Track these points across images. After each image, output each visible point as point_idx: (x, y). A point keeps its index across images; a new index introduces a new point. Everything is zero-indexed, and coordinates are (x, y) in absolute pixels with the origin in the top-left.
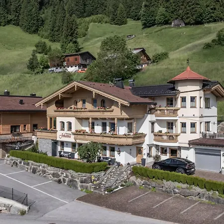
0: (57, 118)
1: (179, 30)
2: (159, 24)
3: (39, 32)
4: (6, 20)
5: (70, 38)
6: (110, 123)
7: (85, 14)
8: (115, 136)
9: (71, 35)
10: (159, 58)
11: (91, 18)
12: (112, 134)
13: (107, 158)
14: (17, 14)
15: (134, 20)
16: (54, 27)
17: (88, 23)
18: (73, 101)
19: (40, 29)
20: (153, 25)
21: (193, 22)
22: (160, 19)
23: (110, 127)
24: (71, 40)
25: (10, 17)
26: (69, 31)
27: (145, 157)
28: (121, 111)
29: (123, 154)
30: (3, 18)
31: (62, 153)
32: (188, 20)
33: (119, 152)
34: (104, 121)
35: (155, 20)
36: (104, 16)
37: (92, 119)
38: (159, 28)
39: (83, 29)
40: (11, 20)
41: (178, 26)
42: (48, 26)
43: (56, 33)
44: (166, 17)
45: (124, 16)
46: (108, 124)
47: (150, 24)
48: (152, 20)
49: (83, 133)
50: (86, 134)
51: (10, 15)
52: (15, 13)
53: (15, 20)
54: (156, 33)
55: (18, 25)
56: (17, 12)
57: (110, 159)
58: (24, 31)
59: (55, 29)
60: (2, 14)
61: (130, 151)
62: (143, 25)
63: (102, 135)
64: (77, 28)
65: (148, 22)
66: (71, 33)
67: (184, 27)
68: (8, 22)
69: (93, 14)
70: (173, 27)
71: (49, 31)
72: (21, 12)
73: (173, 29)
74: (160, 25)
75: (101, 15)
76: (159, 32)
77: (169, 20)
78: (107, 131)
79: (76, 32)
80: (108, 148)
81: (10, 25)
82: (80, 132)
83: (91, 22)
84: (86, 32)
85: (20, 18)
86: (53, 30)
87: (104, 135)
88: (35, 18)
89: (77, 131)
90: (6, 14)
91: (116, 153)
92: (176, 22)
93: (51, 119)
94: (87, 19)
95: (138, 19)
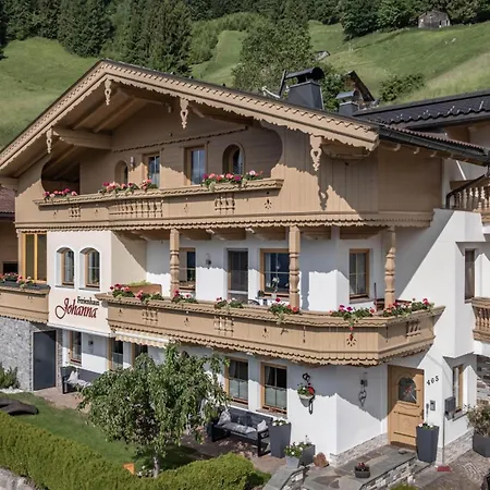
0: (49, 234)
1: (439, 36)
2: (385, 26)
3: (102, 52)
4: (27, 26)
5: (171, 58)
6: (264, 253)
7: (210, 12)
8: (289, 318)
9: (175, 51)
10: (399, 89)
11: (223, 20)
12: (274, 309)
13: (249, 419)
14: (54, 12)
15: (325, 23)
16: (135, 40)
17: (217, 30)
18: (111, 163)
19: (104, 46)
20: (370, 31)
21: (474, 15)
22: (388, 15)
23: (263, 271)
24: (173, 64)
25: (36, 19)
26: (168, 41)
27: (434, 418)
28: (323, 189)
29: (327, 404)
30: (19, 21)
31: (73, 378)
32: (460, 11)
33: (309, 394)
34: (238, 245)
35: (376, 17)
36: (253, 15)
37: (183, 233)
38: (387, 35)
39: (204, 43)
40: (39, 26)
41: (433, 26)
42: (122, 38)
43: (142, 54)
44: (403, 9)
45: (302, 13)
46: (254, 257)
47: (365, 27)
48: (369, 18)
49: (142, 298)
50: (152, 303)
51: (37, 14)
52: (48, 10)
53: (47, 26)
54: (381, 46)
55: (55, 37)
56: (53, 8)
57: (262, 426)
58: (68, 50)
59: (138, 45)
60: (19, 12)
61: (359, 388)
62: (346, 32)
63: (224, 310)
64: (187, 34)
65: (360, 22)
66: (174, 48)
67: (449, 28)
68: (31, 29)
69: (227, 12)
70: (421, 29)
71: (125, 49)
72: (61, 7)
73: (422, 33)
74: (389, 28)
75: (246, 13)
76: (387, 42)
77: (410, 15)
78: (252, 294)
79: (184, 44)
80: (254, 369)
81: (37, 37)
82: (129, 294)
83: (225, 28)
84: (213, 51)
85: (59, 22)
86: (134, 46)
87: (236, 311)
88: (93, 21)
89: (117, 289)
90: (27, 13)
91: (292, 395)
92: (430, 17)
93: (30, 238)
94: (215, 23)
95: (334, 21)
